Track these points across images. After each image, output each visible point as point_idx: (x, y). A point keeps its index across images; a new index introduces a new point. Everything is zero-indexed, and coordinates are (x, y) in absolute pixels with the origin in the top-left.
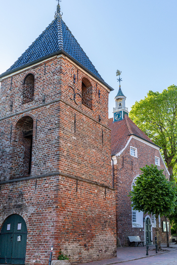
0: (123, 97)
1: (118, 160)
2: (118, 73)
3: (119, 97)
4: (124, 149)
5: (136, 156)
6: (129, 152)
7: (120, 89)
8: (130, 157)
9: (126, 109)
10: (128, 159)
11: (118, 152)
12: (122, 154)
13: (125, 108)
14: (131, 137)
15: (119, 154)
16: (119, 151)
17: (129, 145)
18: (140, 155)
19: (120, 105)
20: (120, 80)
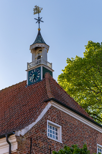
0: (43, 45)
1: (19, 143)
2: (37, 10)
3: (37, 45)
4: (34, 124)
5: (60, 140)
6: (44, 131)
7: (39, 34)
8: (46, 140)
9: (49, 65)
10: (42, 145)
11: (20, 129)
12: (29, 132)
13: (47, 62)
14: (49, 105)
15: (23, 132)
16: (23, 128)
17: (45, 118)
18: (67, 138)
19: (39, 57)
20: (39, 20)
